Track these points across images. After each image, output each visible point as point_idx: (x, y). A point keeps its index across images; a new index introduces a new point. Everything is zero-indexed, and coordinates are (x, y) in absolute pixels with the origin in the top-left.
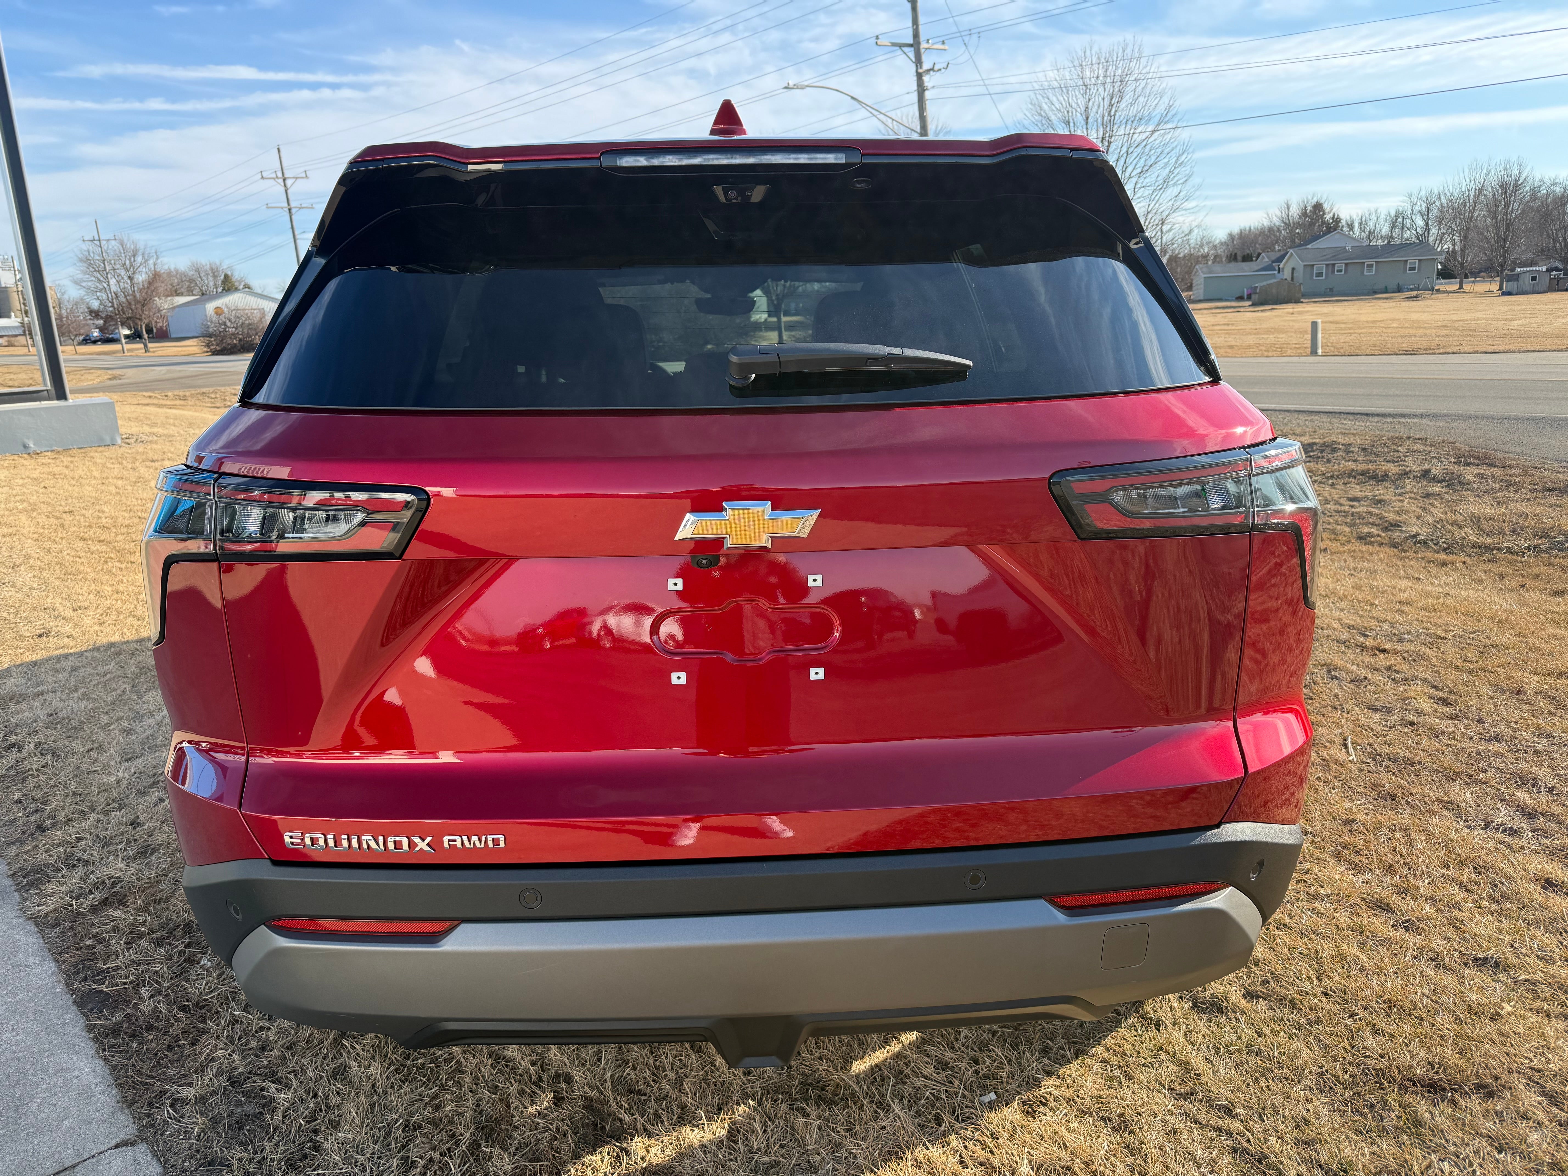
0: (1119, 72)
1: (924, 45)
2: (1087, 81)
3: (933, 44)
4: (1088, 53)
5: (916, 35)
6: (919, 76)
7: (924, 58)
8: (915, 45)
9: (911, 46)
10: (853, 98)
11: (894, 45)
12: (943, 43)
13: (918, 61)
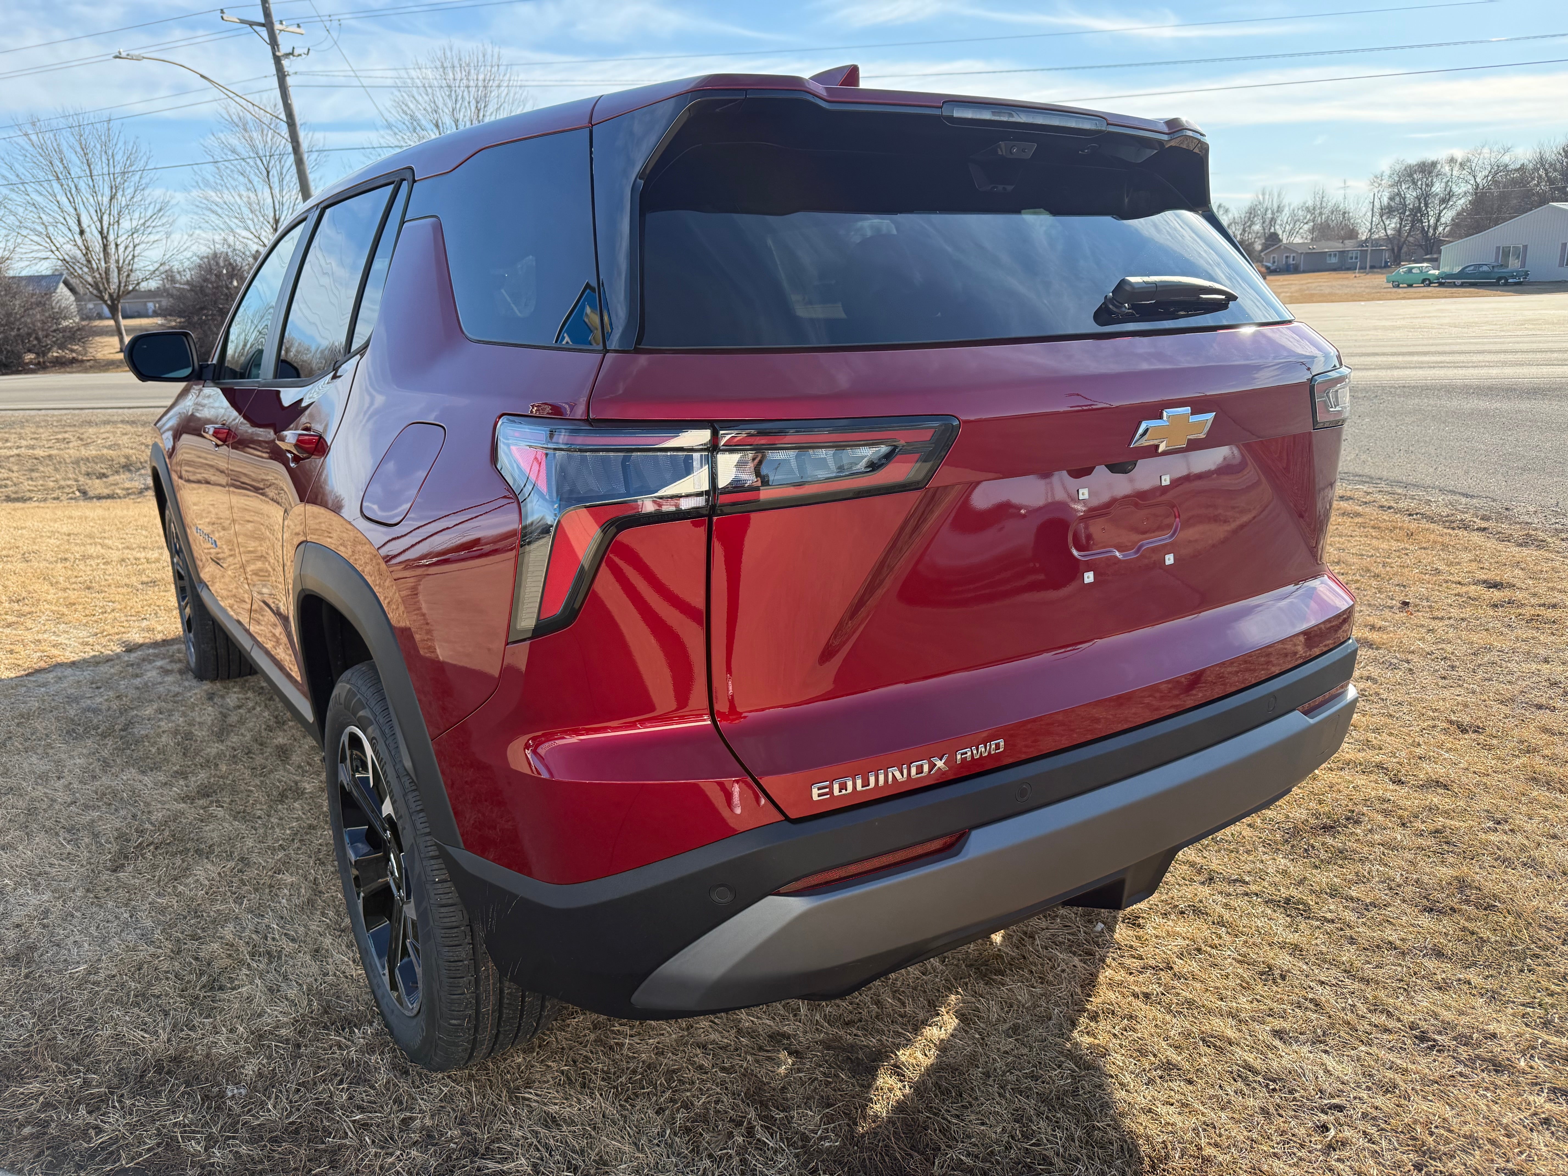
0: (481, 77)
1: (277, 26)
2: (452, 83)
3: (287, 26)
4: (448, 54)
5: (267, 14)
6: (277, 60)
7: (280, 39)
8: (268, 24)
9: (263, 25)
10: (202, 76)
11: (243, 22)
12: (299, 26)
13: (274, 42)
